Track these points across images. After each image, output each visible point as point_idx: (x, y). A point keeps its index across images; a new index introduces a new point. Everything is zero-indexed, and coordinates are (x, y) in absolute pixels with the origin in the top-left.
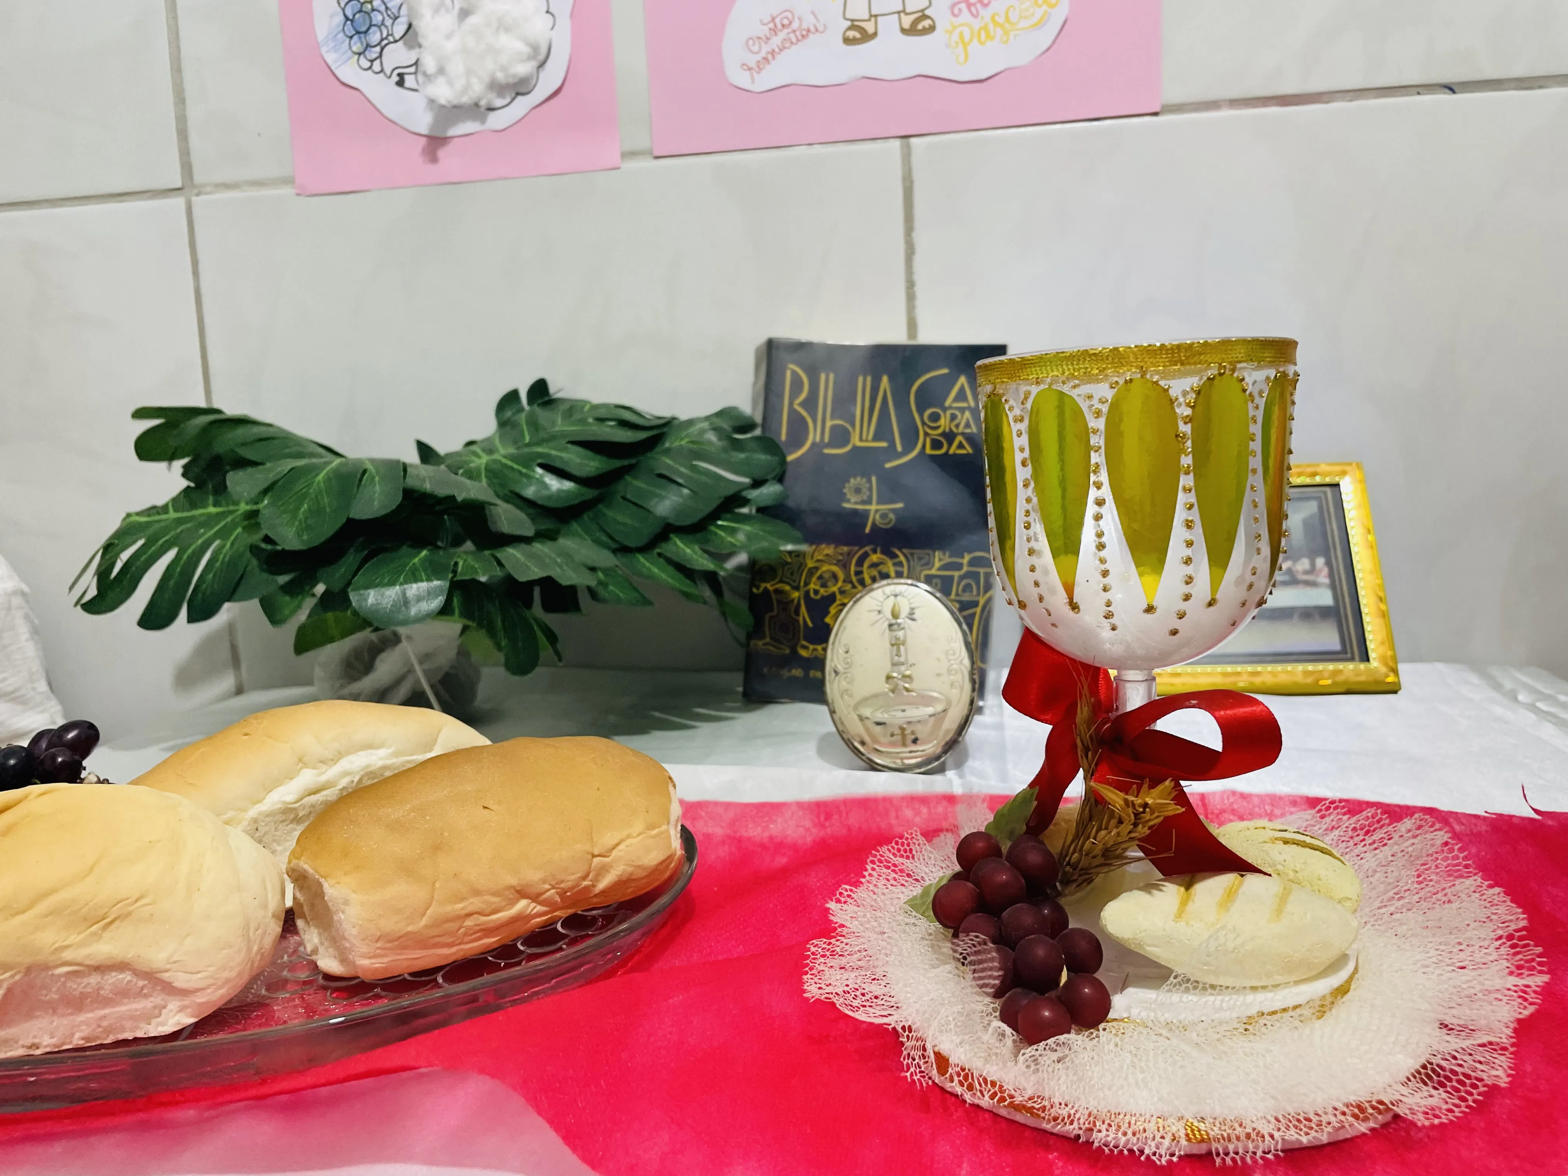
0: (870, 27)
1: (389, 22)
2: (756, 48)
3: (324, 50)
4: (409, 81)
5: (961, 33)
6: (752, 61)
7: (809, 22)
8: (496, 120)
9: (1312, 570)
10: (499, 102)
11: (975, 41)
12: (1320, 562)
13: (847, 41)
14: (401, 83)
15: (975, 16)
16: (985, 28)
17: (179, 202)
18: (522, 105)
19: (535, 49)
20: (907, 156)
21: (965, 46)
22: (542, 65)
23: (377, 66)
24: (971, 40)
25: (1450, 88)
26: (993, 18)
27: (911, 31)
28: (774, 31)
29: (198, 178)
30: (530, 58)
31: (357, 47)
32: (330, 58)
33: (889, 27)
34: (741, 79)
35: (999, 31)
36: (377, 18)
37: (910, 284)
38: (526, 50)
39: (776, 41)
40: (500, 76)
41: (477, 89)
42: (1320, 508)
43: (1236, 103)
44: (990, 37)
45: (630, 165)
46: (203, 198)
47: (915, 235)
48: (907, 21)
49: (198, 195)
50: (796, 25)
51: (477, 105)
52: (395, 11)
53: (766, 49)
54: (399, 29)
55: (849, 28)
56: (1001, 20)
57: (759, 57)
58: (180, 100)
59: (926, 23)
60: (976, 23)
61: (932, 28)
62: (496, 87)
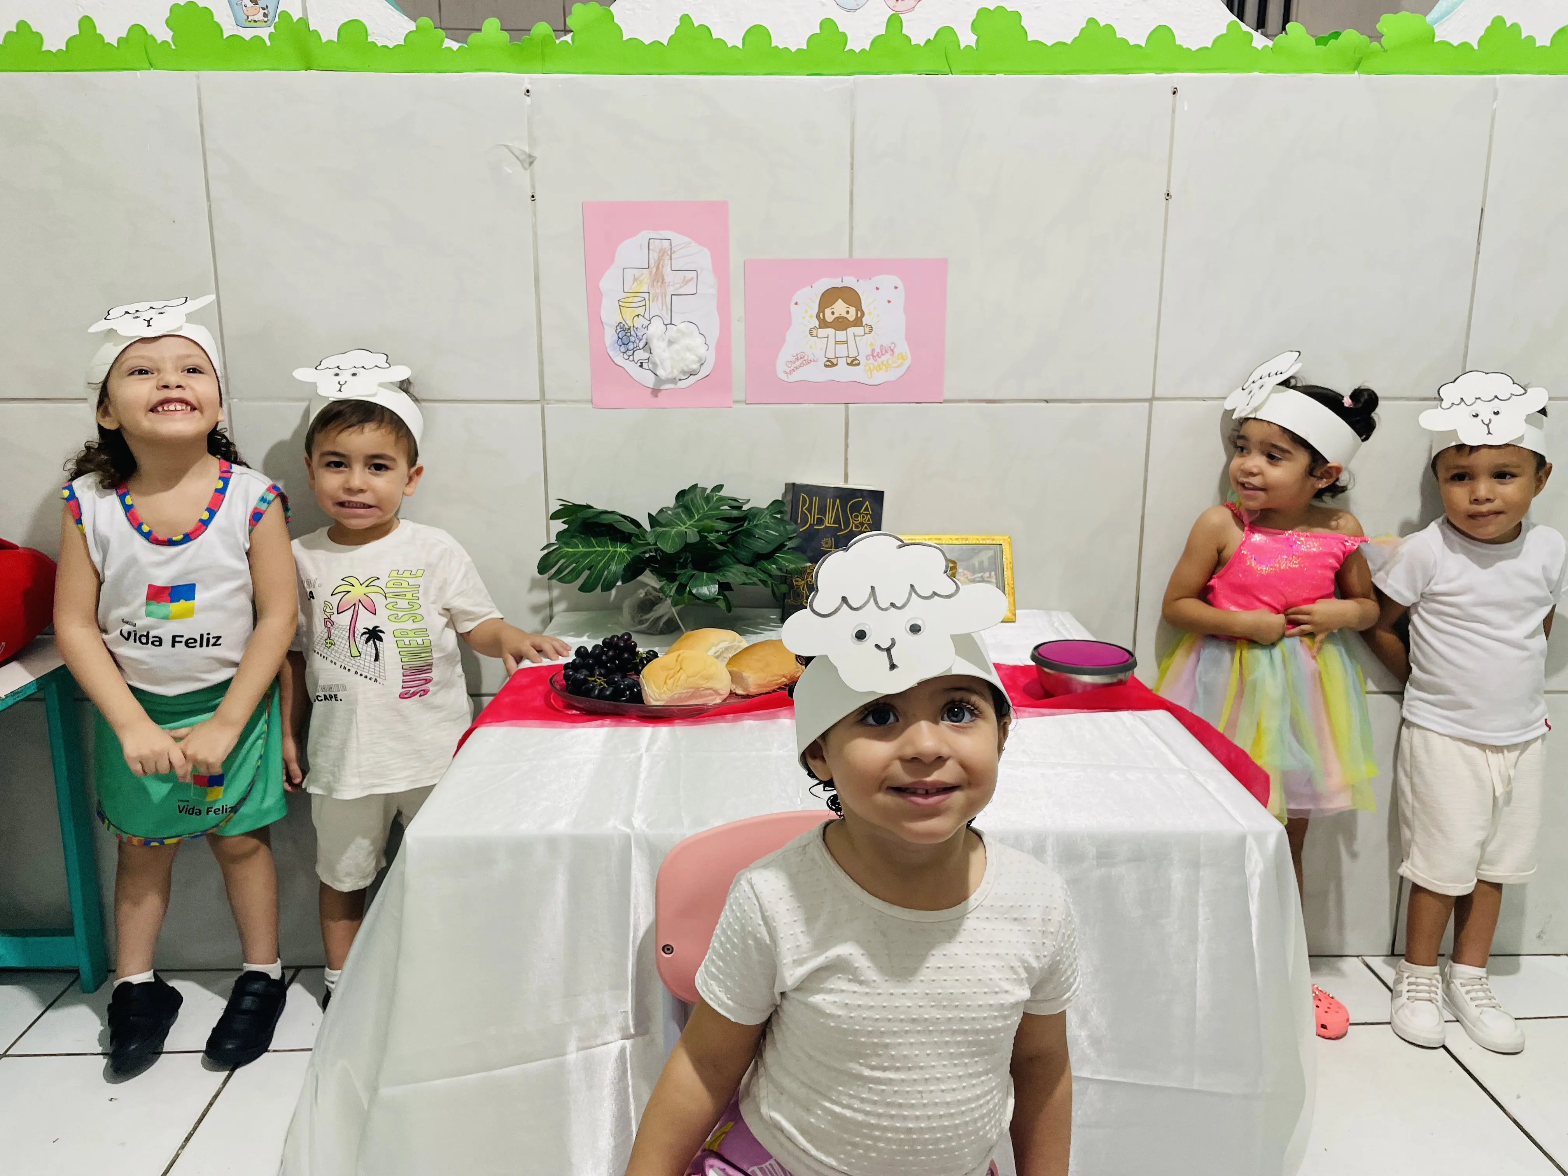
0: (835, 361)
1: (637, 341)
2: (790, 365)
3: (608, 351)
4: (645, 366)
5: (870, 367)
6: (788, 370)
7: (811, 357)
8: (681, 384)
9: (990, 576)
10: (683, 377)
11: (875, 370)
12: (993, 573)
13: (826, 366)
14: (641, 366)
15: (876, 361)
16: (879, 366)
17: (539, 406)
18: (693, 379)
19: (700, 359)
20: (847, 410)
21: (871, 372)
22: (702, 364)
23: (631, 358)
24: (873, 370)
25: (1047, 401)
26: (882, 363)
27: (850, 364)
28: (797, 359)
29: (547, 396)
30: (698, 362)
31: (623, 350)
32: (611, 354)
33: (842, 362)
34: (783, 377)
35: (884, 367)
36: (632, 339)
37: (846, 459)
38: (697, 359)
39: (798, 363)
40: (686, 369)
41: (676, 373)
42: (995, 552)
43: (970, 401)
44: (880, 369)
45: (736, 406)
46: (549, 405)
47: (849, 441)
48: (849, 361)
49: (548, 404)
50: (805, 358)
51: (675, 379)
52: (640, 337)
53: (794, 366)
54: (641, 345)
55: (828, 361)
56: (885, 363)
57: (791, 369)
58: (541, 363)
59: (857, 362)
60: (876, 364)
61: (859, 364)
62: (684, 372)
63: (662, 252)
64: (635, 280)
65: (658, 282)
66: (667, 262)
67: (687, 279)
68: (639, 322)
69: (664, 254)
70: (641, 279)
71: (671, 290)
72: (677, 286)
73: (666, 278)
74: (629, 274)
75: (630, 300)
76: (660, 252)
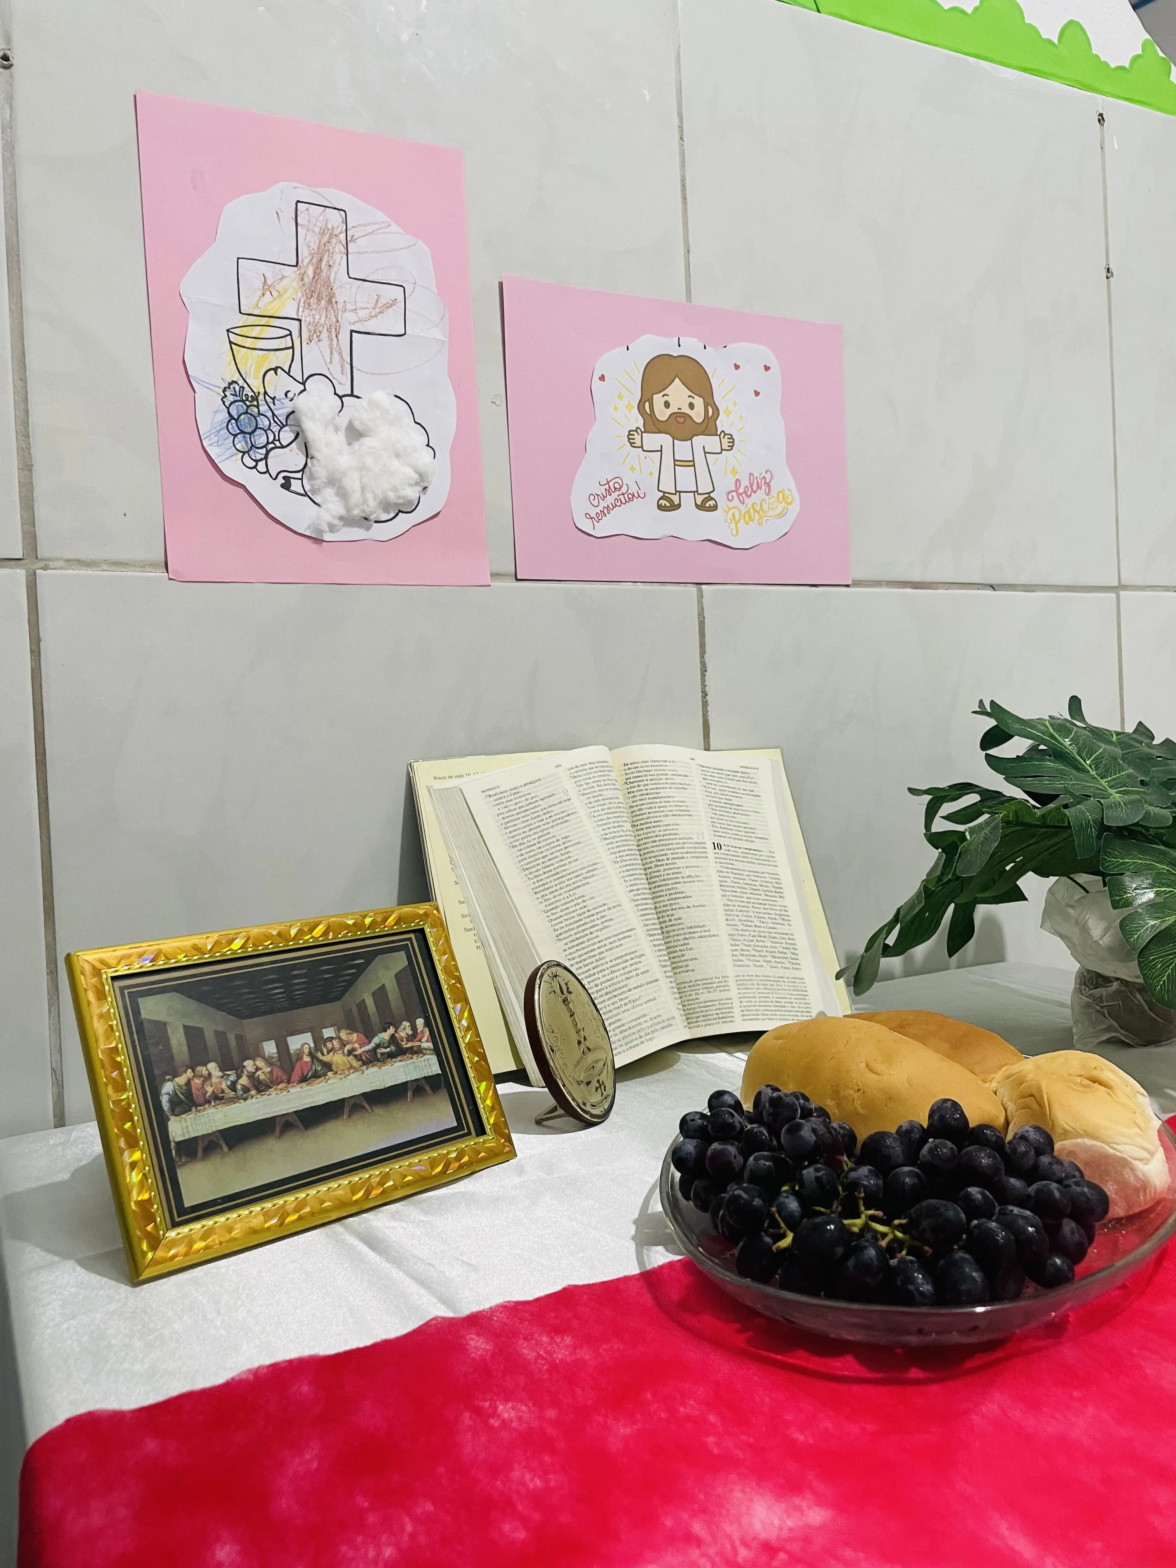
0: (676, 500)
1: (276, 428)
2: (595, 503)
3: (206, 444)
4: (296, 485)
5: (733, 513)
6: (593, 512)
7: (633, 489)
8: (379, 532)
10: (384, 517)
11: (742, 520)
13: (660, 507)
14: (286, 486)
15: (742, 502)
16: (748, 512)
17: (20, 574)
18: (404, 522)
20: (700, 598)
21: (736, 523)
22: (424, 490)
23: (261, 466)
24: (740, 520)
25: (992, 587)
26: (753, 507)
27: (701, 507)
28: (609, 492)
29: (44, 551)
30: (417, 484)
31: (241, 444)
32: (213, 452)
33: (688, 501)
34: (587, 526)
35: (757, 516)
36: (263, 422)
39: (610, 500)
40: (392, 496)
43: (889, 583)
44: (751, 519)
45: (496, 584)
46: (49, 573)
47: (705, 656)
48: (700, 500)
49: (45, 568)
50: (624, 490)
51: (367, 517)
52: (283, 418)
53: (603, 504)
54: (286, 436)
55: (661, 498)
56: (758, 507)
57: (598, 510)
59: (712, 503)
60: (743, 508)
61: (715, 508)
62: (386, 505)
63: (327, 234)
64: (266, 288)
65: (319, 299)
66: (339, 258)
67: (383, 301)
68: (278, 385)
69: (331, 237)
70: (281, 287)
71: (348, 321)
72: (362, 314)
73: (337, 292)
74: (252, 273)
75: (255, 332)
76: (323, 234)
